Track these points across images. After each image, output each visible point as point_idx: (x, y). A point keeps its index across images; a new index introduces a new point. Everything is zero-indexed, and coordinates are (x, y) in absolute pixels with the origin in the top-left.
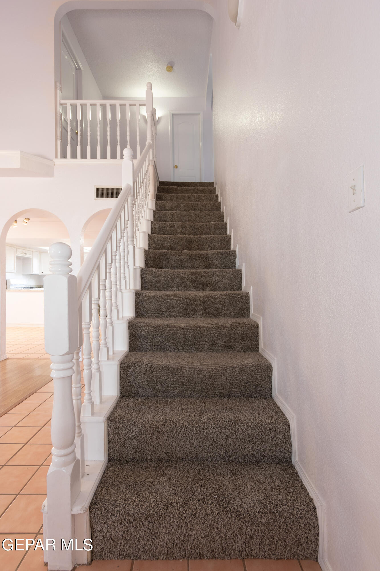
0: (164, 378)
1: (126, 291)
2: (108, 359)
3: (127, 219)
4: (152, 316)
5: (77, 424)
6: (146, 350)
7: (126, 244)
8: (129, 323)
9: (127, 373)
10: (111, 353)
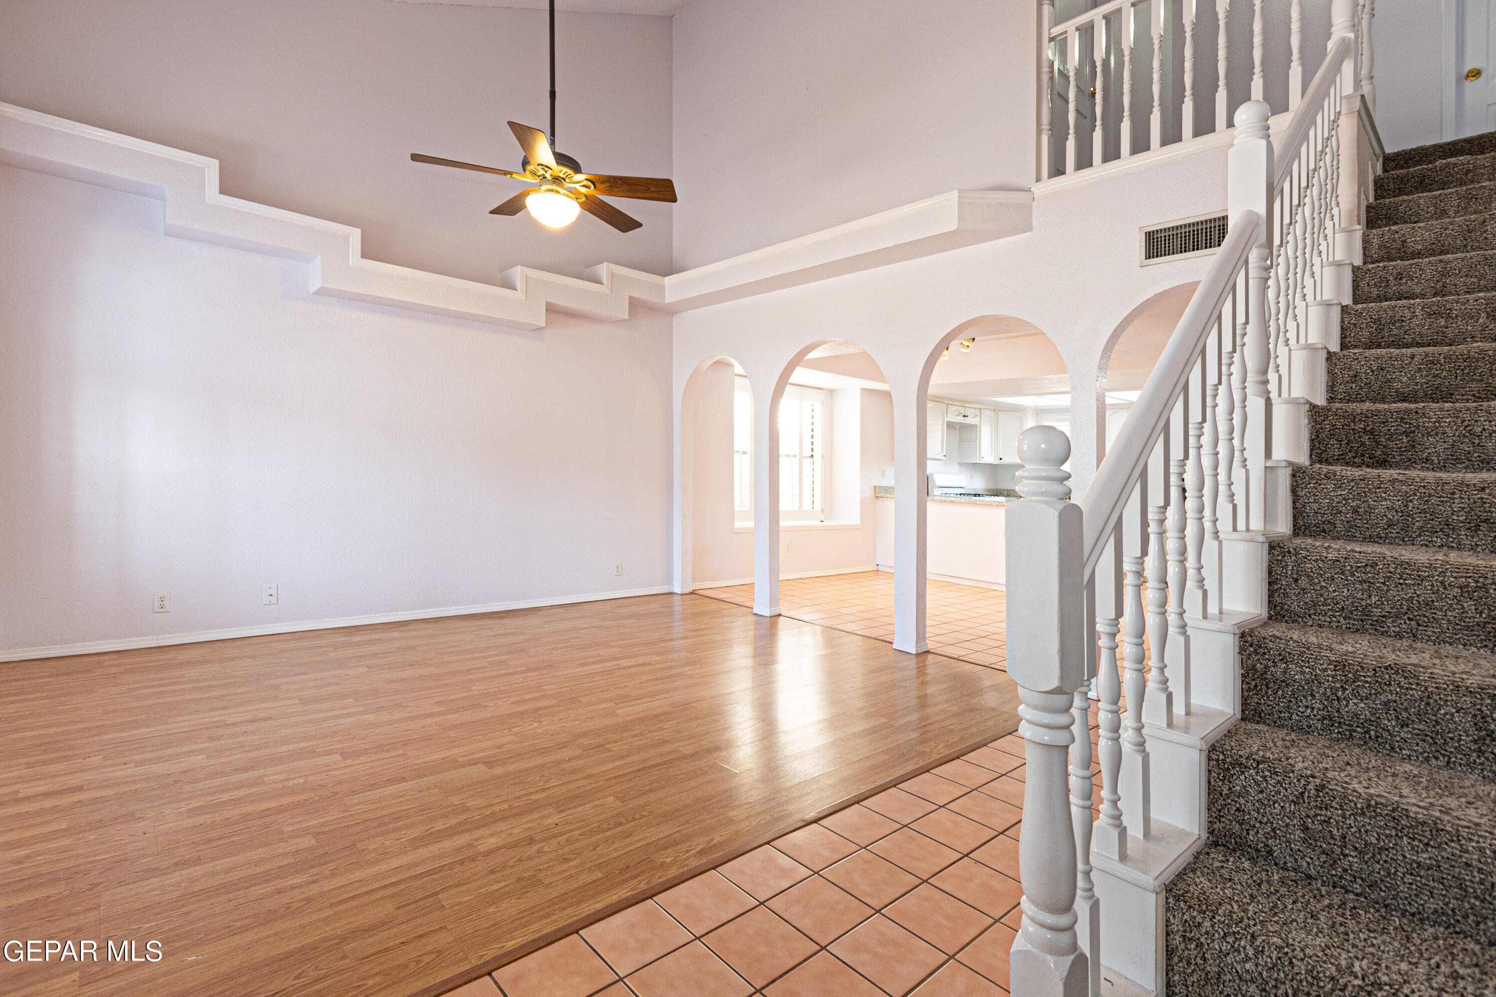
0: (1374, 841)
1: (1235, 536)
2: (1170, 725)
3: (1241, 319)
4: (1334, 625)
5: (1080, 866)
6: (1304, 730)
7: (1237, 396)
8: (1243, 635)
9: (1230, 782)
10: (1179, 709)
